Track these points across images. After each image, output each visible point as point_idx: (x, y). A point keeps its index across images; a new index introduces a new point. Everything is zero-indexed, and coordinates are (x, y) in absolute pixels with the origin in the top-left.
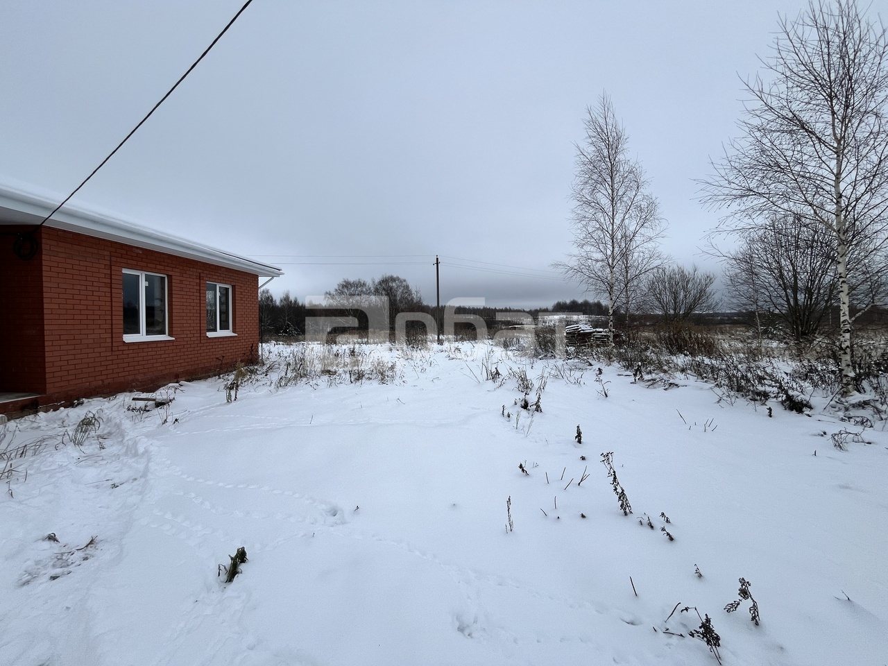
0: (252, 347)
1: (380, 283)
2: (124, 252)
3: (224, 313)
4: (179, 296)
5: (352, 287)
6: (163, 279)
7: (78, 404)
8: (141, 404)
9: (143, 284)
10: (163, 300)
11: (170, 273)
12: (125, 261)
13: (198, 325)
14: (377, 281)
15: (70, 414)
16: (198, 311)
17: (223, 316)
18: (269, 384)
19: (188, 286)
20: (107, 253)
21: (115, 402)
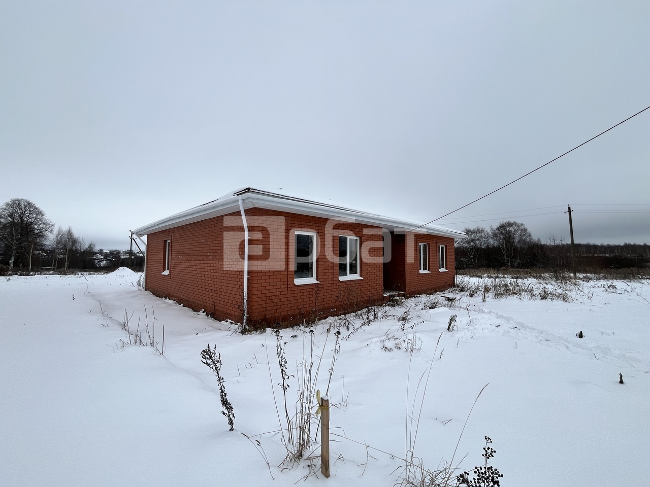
0: (453, 278)
1: (498, 229)
2: (419, 236)
4: (431, 253)
5: (472, 233)
6: (426, 245)
9: (422, 249)
10: (425, 255)
12: (419, 240)
13: (436, 266)
14: (495, 227)
16: (436, 259)
19: (433, 248)
20: (416, 238)
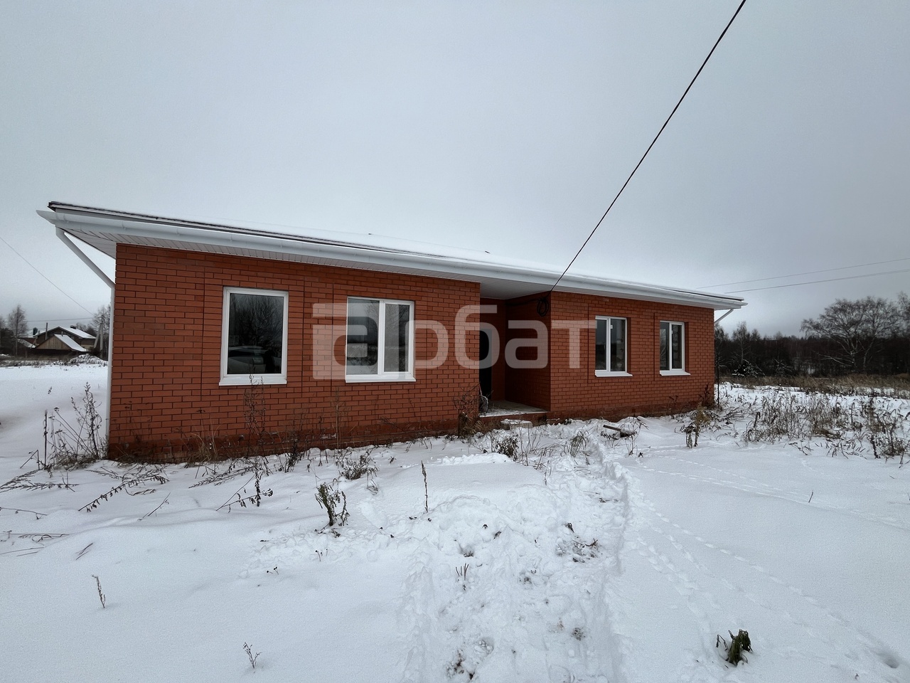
0: (706, 389)
2: (596, 302)
3: (677, 351)
4: (636, 336)
5: (853, 309)
6: (623, 321)
7: (568, 422)
8: (609, 432)
9: (609, 327)
10: (623, 340)
11: (629, 316)
12: (597, 309)
13: (653, 363)
15: (564, 429)
16: (653, 350)
17: (676, 354)
18: (733, 434)
19: (644, 327)
20: (586, 305)
21: (590, 426)
